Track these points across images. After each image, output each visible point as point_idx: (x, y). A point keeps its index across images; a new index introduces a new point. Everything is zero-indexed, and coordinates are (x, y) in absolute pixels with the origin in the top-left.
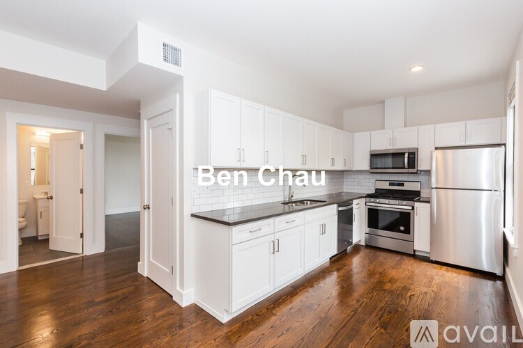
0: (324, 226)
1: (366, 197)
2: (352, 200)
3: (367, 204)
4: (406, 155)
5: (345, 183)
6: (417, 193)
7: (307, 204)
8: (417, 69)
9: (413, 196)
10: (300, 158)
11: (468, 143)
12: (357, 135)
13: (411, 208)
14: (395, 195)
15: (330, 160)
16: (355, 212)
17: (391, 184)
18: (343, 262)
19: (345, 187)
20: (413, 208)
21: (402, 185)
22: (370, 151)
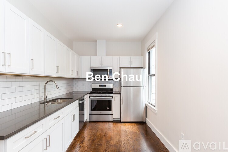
0: (74, 115)
1: (90, 93)
2: (84, 96)
3: (90, 97)
4: (108, 71)
5: (74, 86)
6: (112, 90)
7: (57, 101)
8: (120, 26)
9: (110, 91)
10: (55, 68)
11: (132, 66)
12: (82, 57)
13: (112, 97)
14: (103, 91)
15: (71, 71)
16: (85, 103)
17: (100, 86)
18: (82, 136)
19: (74, 88)
20: (113, 97)
21: (105, 86)
22: (91, 67)
